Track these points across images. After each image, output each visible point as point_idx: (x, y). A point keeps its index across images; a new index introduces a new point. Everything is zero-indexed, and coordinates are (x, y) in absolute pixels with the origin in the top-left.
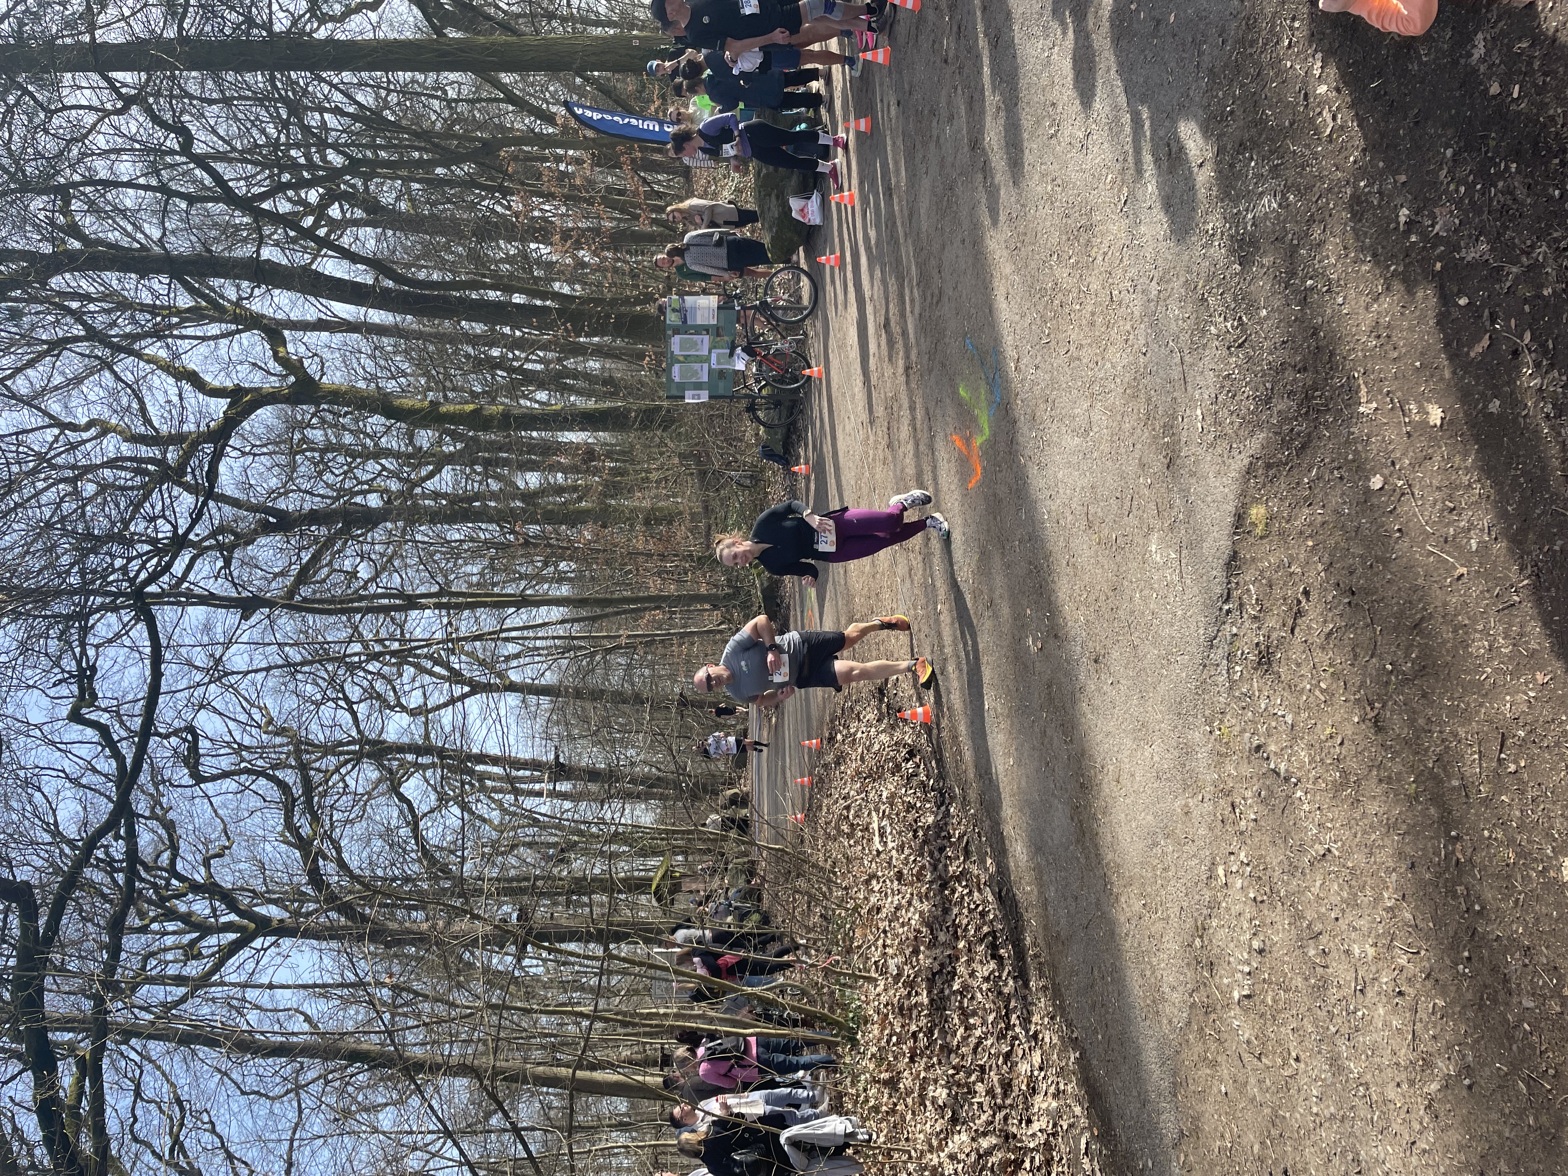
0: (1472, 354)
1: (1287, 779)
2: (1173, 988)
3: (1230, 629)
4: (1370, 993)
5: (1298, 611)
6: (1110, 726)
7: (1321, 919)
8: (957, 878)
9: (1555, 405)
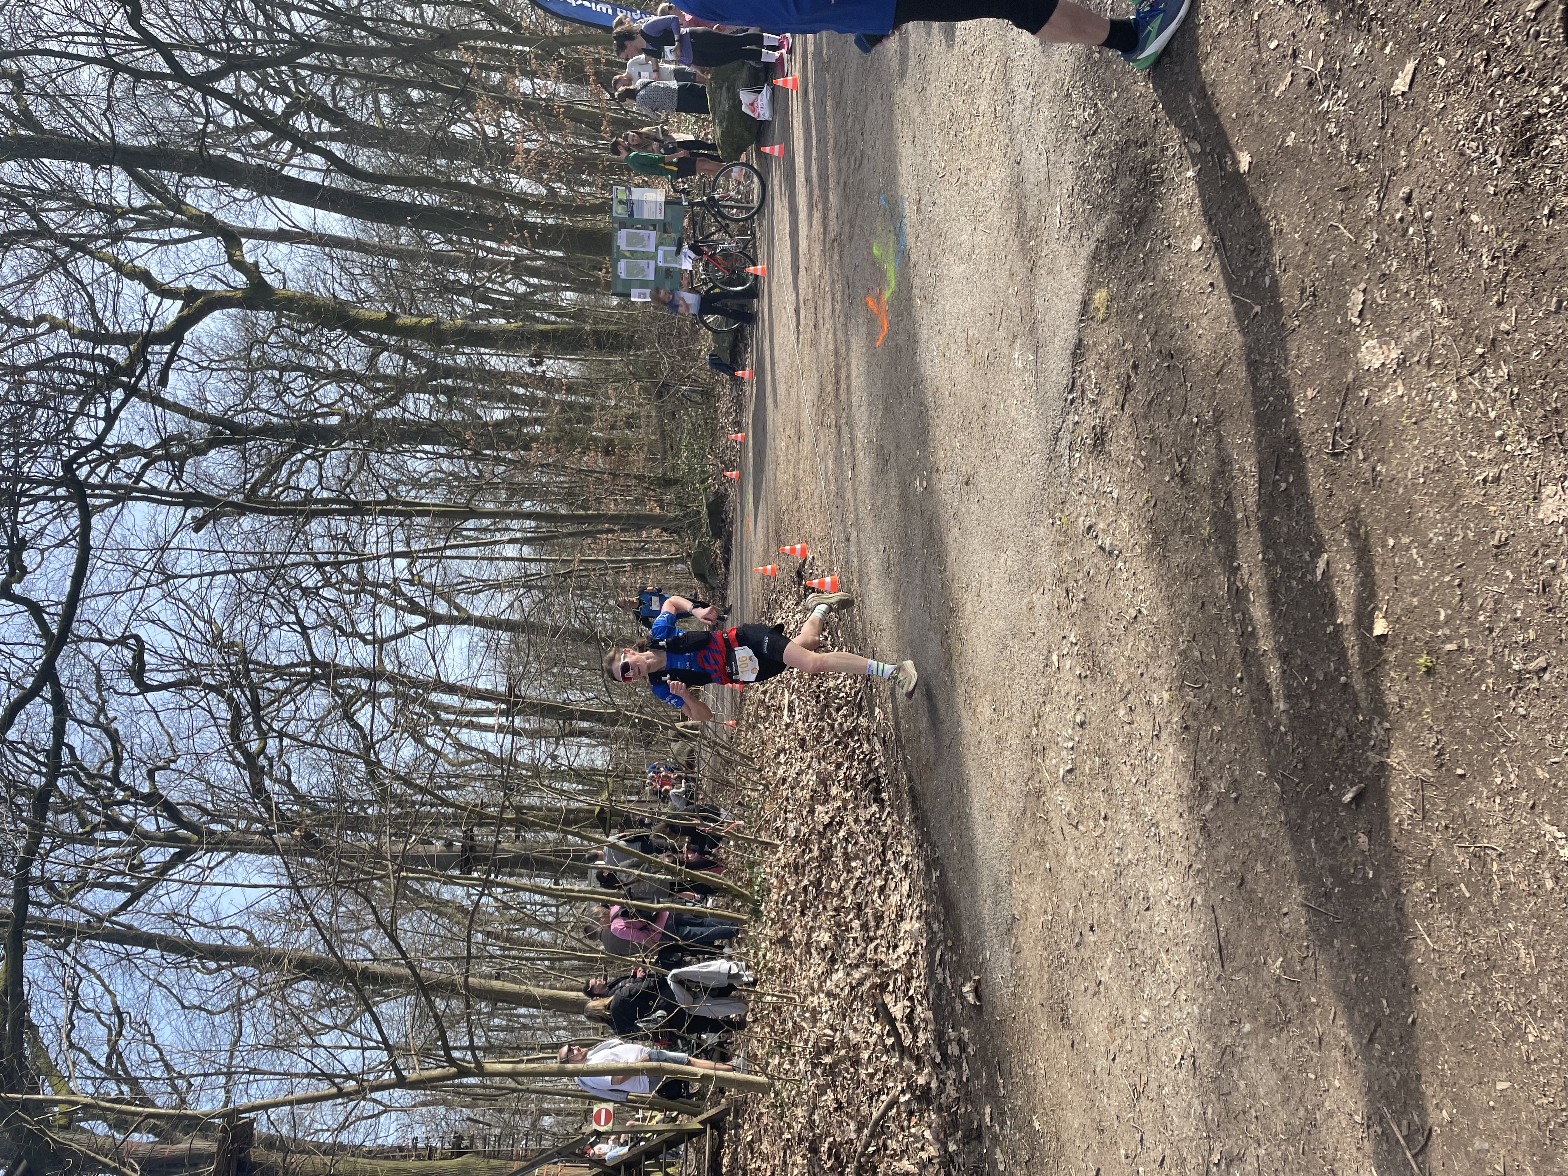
0: (1277, 94)
1: (1111, 553)
2: (1013, 782)
3: (1073, 418)
4: (1164, 736)
5: (1128, 386)
6: (975, 543)
7: (1130, 679)
8: (850, 733)
9: (1337, 123)
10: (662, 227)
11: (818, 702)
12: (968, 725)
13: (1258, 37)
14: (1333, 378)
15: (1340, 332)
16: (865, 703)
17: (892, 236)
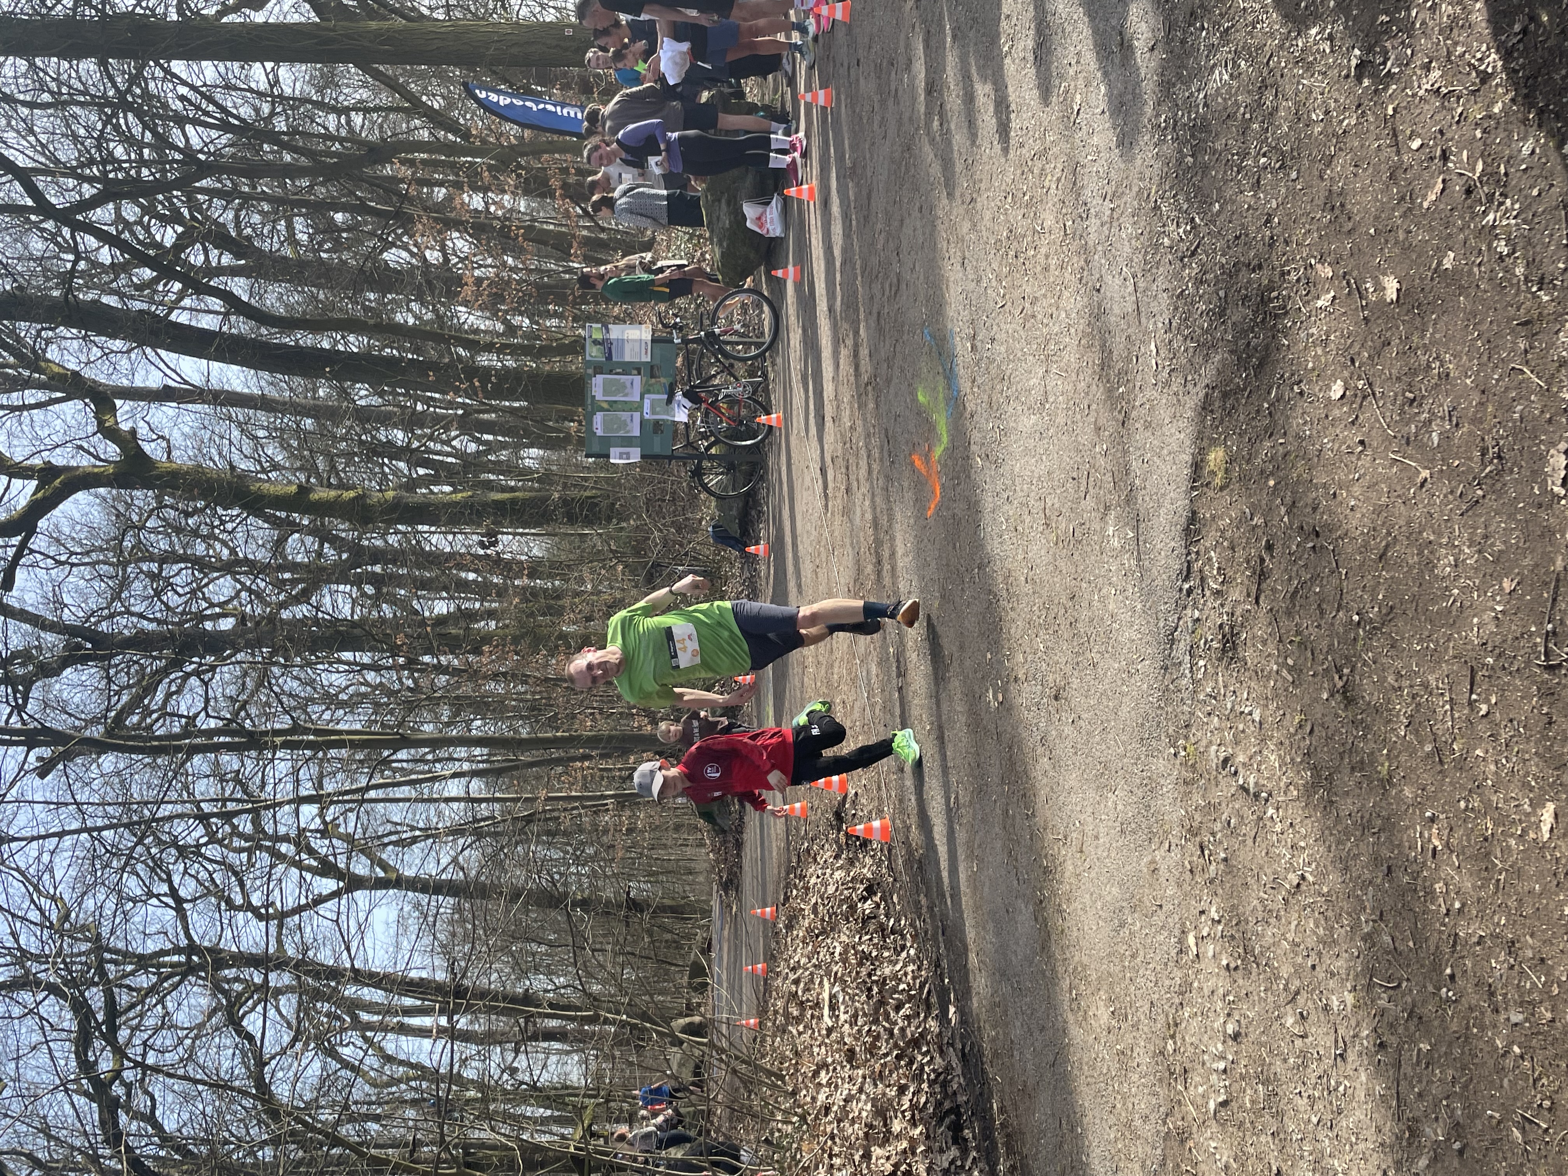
0: (1426, 205)
1: (1256, 796)
2: (1146, 1118)
3: (1191, 614)
4: (1351, 1056)
5: (1262, 573)
6: (1072, 779)
7: (1298, 971)
8: (915, 1043)
9: (1508, 241)
10: (650, 371)
11: (869, 997)
12: (1076, 1033)
13: (1395, 135)
14: (1537, 565)
15: (1540, 506)
16: (934, 1000)
17: (940, 378)
